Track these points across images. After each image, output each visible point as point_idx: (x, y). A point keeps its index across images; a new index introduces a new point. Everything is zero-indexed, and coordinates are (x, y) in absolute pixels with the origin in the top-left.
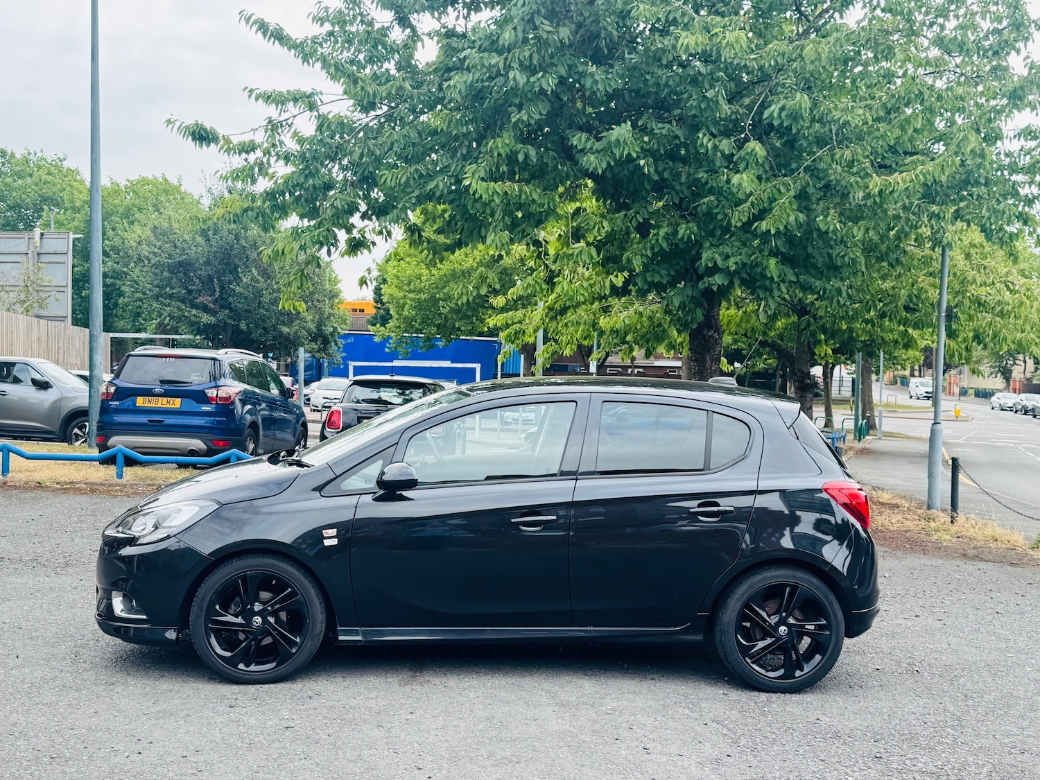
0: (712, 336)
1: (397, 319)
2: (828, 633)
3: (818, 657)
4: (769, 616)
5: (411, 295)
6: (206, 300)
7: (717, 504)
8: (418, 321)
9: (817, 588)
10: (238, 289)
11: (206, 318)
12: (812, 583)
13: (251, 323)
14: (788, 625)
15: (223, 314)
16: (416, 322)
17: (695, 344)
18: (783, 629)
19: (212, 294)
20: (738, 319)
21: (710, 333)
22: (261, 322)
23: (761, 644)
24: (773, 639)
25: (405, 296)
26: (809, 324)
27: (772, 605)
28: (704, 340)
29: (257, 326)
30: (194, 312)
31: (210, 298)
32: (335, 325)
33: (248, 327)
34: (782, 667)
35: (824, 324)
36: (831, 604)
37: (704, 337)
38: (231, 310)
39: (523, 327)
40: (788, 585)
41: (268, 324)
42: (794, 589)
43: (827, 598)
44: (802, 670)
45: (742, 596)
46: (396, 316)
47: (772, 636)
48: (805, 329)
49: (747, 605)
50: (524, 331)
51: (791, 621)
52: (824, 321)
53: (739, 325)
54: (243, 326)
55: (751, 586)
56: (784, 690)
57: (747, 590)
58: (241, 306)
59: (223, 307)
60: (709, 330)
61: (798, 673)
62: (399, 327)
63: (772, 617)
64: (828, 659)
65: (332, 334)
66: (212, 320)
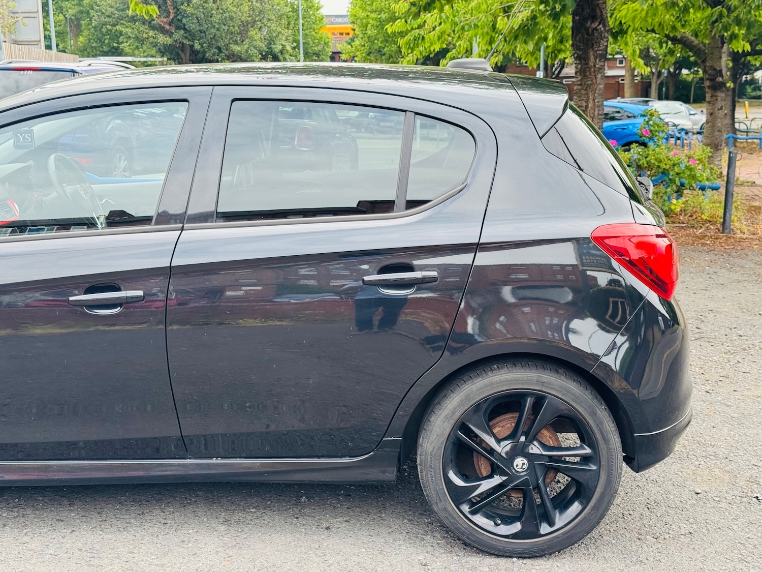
0: (596, 29)
1: (362, 38)
2: (594, 468)
3: (576, 507)
4: (499, 441)
5: (373, 15)
6: (162, 21)
7: (410, 268)
8: (380, 39)
9: (576, 399)
10: (190, 10)
11: (162, 39)
12: (568, 391)
13: (205, 43)
14: (530, 457)
15: (179, 35)
16: (378, 40)
17: (577, 39)
18: (520, 463)
19: (168, 16)
20: (644, 14)
21: (594, 25)
22: (214, 42)
23: (486, 485)
24: (504, 478)
25: (368, 16)
26: (721, 16)
27: (505, 425)
28: (588, 33)
29: (210, 46)
30: (151, 33)
31: (165, 20)
32: (284, 43)
33: (202, 46)
34: (518, 519)
35: (738, 15)
36: (600, 424)
37: (587, 29)
38: (185, 29)
39: (422, 33)
40: (531, 395)
41: (221, 44)
42: (539, 400)
43: (593, 414)
44: (551, 524)
45: (453, 413)
46: (361, 36)
47: (503, 473)
48: (716, 21)
49: (462, 426)
50: (423, 38)
51: (535, 449)
52: (737, 12)
53: (645, 20)
54: (197, 46)
55: (468, 398)
56: (522, 555)
57: (461, 403)
58: (194, 26)
59: (178, 28)
60: (593, 22)
61: (545, 528)
62: (364, 45)
63: (503, 443)
64: (593, 508)
65: (281, 52)
66: (168, 41)
